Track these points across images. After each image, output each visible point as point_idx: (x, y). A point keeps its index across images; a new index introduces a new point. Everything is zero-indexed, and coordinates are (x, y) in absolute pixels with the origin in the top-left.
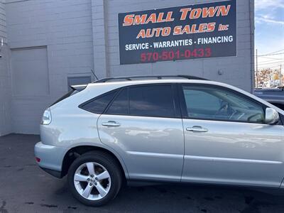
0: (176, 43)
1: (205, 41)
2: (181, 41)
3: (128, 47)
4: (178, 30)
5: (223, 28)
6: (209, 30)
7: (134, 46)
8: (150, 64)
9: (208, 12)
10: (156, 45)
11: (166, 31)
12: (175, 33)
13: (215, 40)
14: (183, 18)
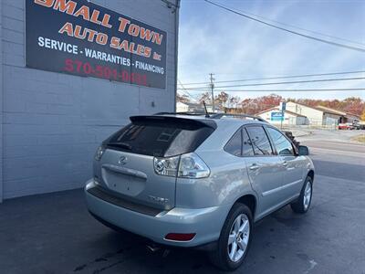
0: (113, 59)
1: (142, 66)
2: (118, 58)
3: (43, 42)
4: (116, 43)
5: (157, 57)
6: (145, 55)
7: (54, 44)
8: (79, 78)
9: (146, 34)
10: (88, 52)
11: (102, 39)
12: (112, 45)
13: (150, 68)
14: (121, 29)
